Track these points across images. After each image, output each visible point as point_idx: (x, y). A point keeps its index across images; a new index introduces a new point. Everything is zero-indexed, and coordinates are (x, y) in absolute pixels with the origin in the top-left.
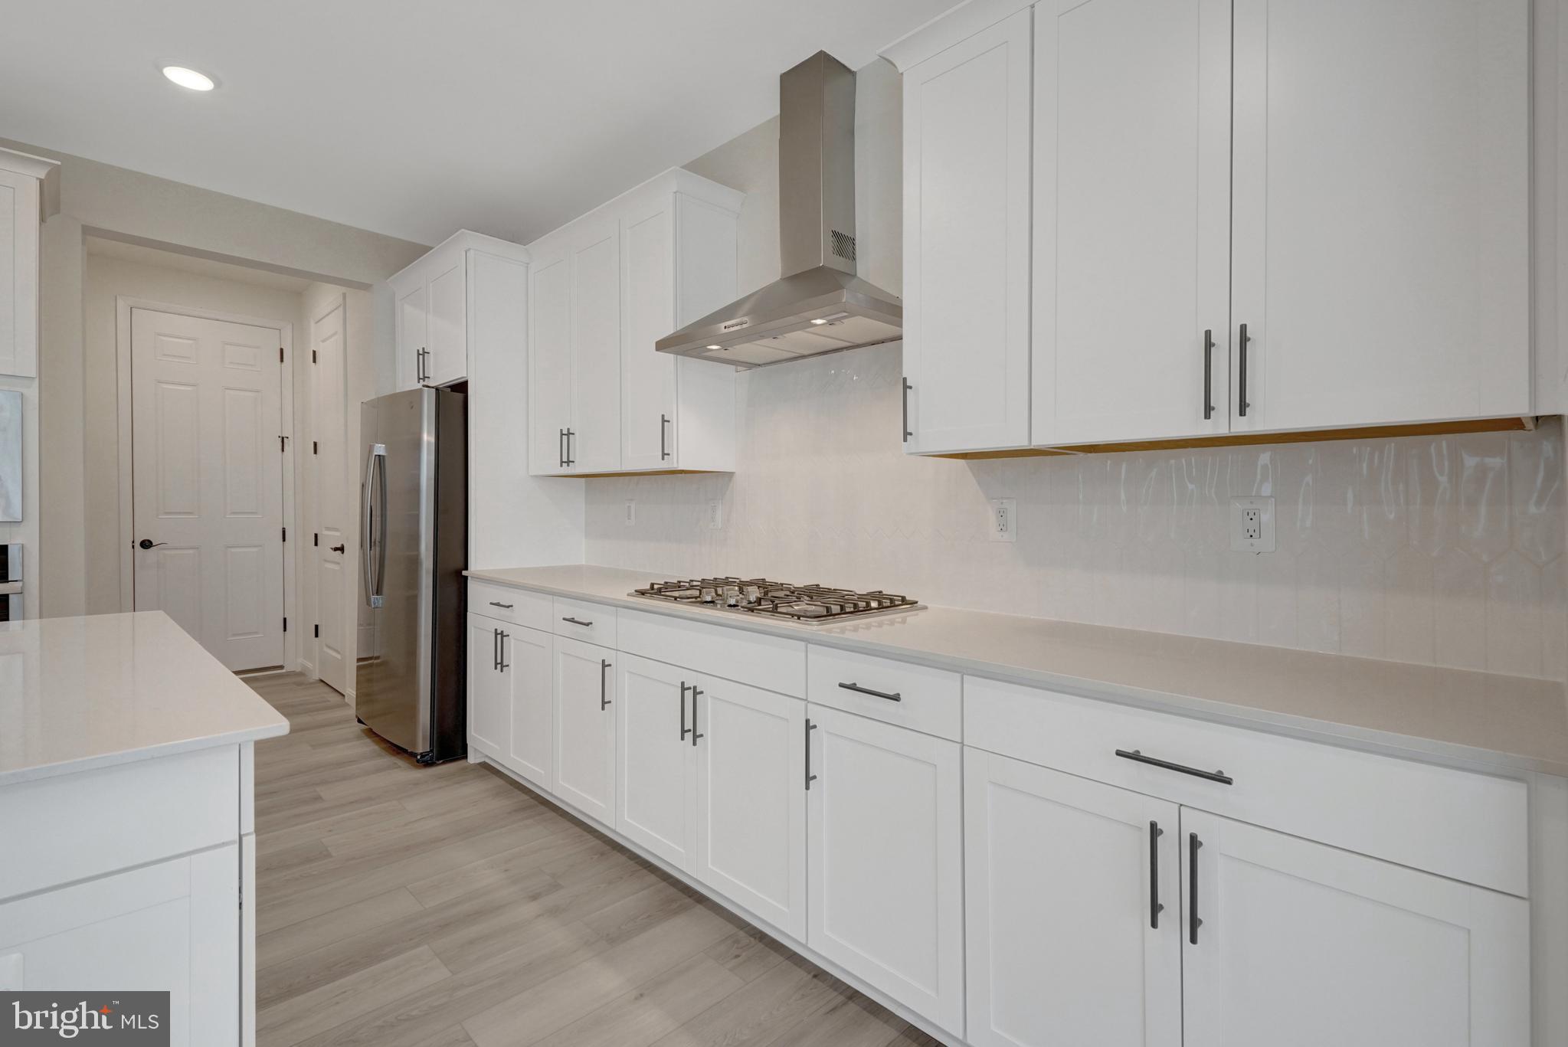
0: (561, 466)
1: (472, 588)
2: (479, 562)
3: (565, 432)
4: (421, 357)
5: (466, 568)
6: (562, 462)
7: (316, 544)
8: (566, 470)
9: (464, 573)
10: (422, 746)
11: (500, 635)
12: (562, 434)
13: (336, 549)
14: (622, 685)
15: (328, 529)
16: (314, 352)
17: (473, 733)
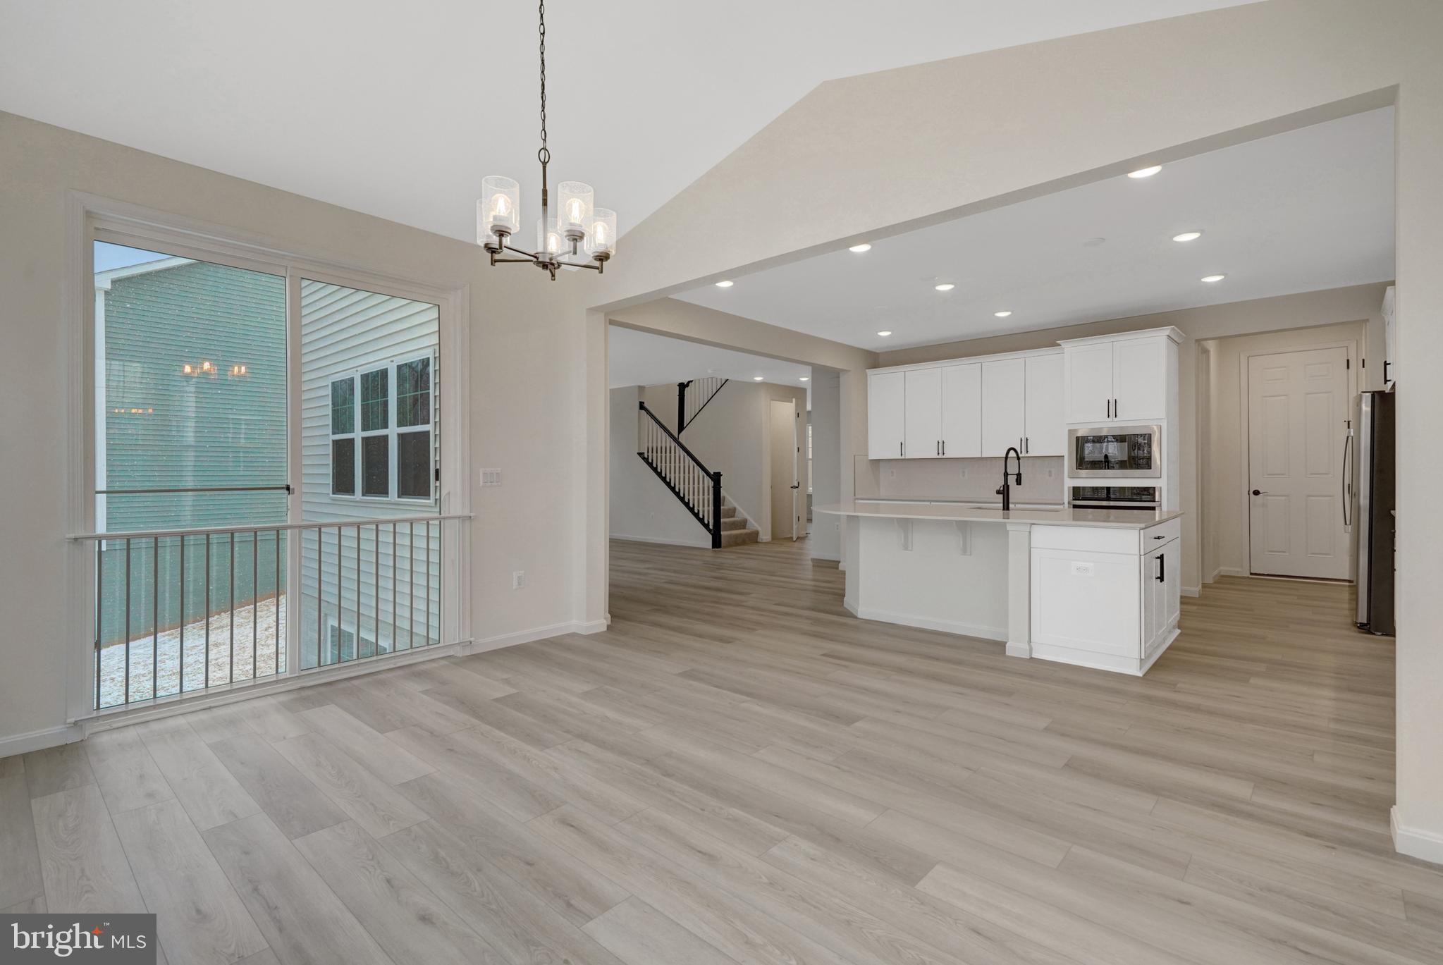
9: (1392, 512)
10: (1362, 619)
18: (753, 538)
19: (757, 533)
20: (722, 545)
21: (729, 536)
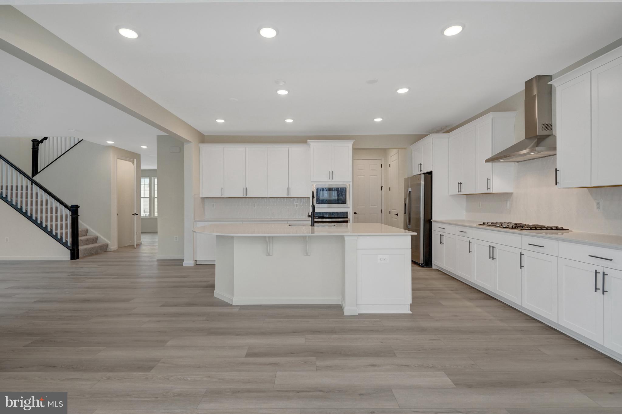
0: (458, 192)
1: (433, 224)
2: (435, 217)
3: (459, 183)
4: (420, 165)
5: (432, 219)
6: (458, 191)
7: (390, 214)
8: (459, 193)
9: (431, 220)
10: (421, 262)
11: (441, 236)
12: (458, 184)
13: (396, 215)
14: (474, 247)
15: (393, 210)
16: (390, 164)
17: (434, 261)
18: (104, 249)
19: (107, 246)
20: (79, 256)
21: (85, 250)
